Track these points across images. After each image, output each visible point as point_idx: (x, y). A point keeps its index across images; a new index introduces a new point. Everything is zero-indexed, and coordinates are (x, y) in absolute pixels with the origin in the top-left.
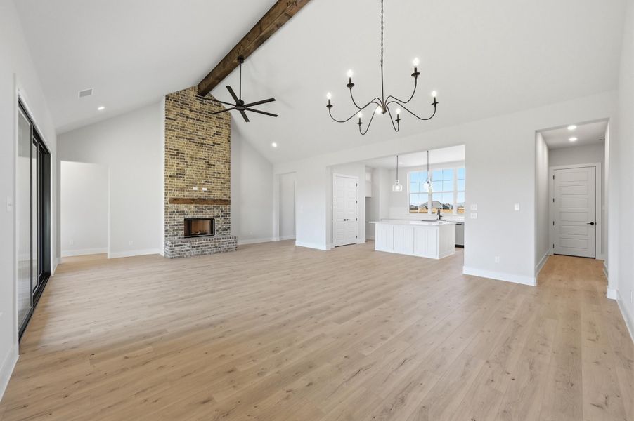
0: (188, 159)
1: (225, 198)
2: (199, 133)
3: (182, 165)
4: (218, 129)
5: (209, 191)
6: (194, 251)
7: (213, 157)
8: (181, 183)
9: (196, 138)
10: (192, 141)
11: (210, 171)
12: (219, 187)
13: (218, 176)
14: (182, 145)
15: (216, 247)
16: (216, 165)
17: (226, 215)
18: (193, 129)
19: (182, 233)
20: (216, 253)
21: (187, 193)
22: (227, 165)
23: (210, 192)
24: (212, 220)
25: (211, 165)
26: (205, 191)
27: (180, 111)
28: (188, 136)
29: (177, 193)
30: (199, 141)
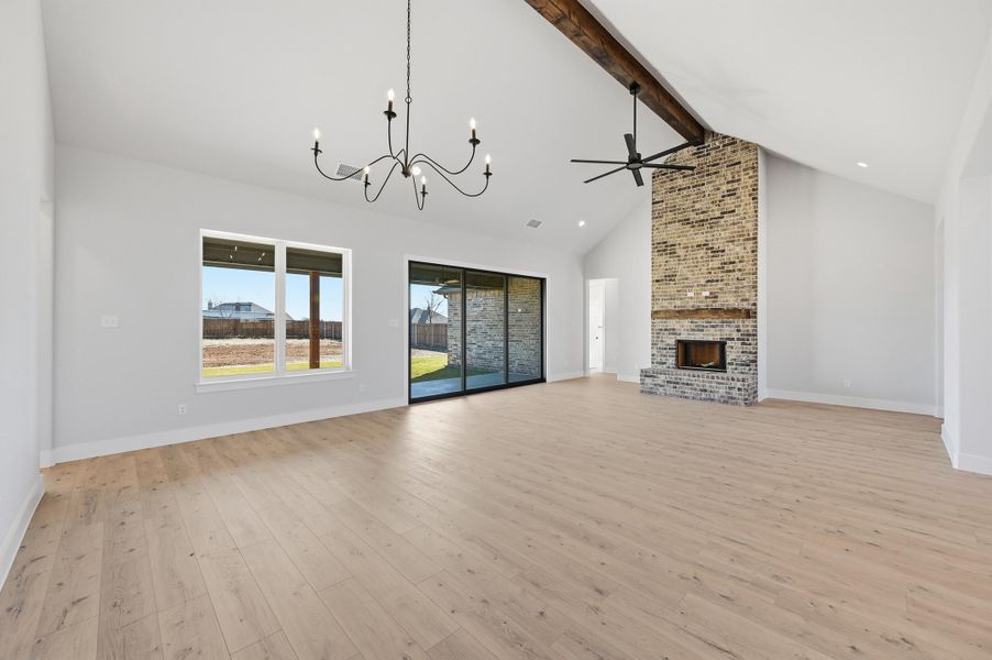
0: (681, 252)
1: (745, 305)
2: (697, 206)
3: (673, 262)
4: (730, 187)
5: (714, 296)
6: (670, 389)
7: (719, 237)
8: (671, 289)
9: (693, 216)
10: (687, 221)
11: (716, 263)
12: (732, 287)
13: (731, 267)
14: (673, 233)
15: (706, 391)
16: (726, 248)
17: (749, 337)
18: (688, 204)
19: (672, 361)
20: (705, 399)
21: (678, 303)
22: (749, 245)
23: (716, 297)
24: (722, 345)
25: (716, 252)
26: (706, 297)
27: (669, 185)
28: (680, 217)
29: (665, 303)
30: (697, 218)
